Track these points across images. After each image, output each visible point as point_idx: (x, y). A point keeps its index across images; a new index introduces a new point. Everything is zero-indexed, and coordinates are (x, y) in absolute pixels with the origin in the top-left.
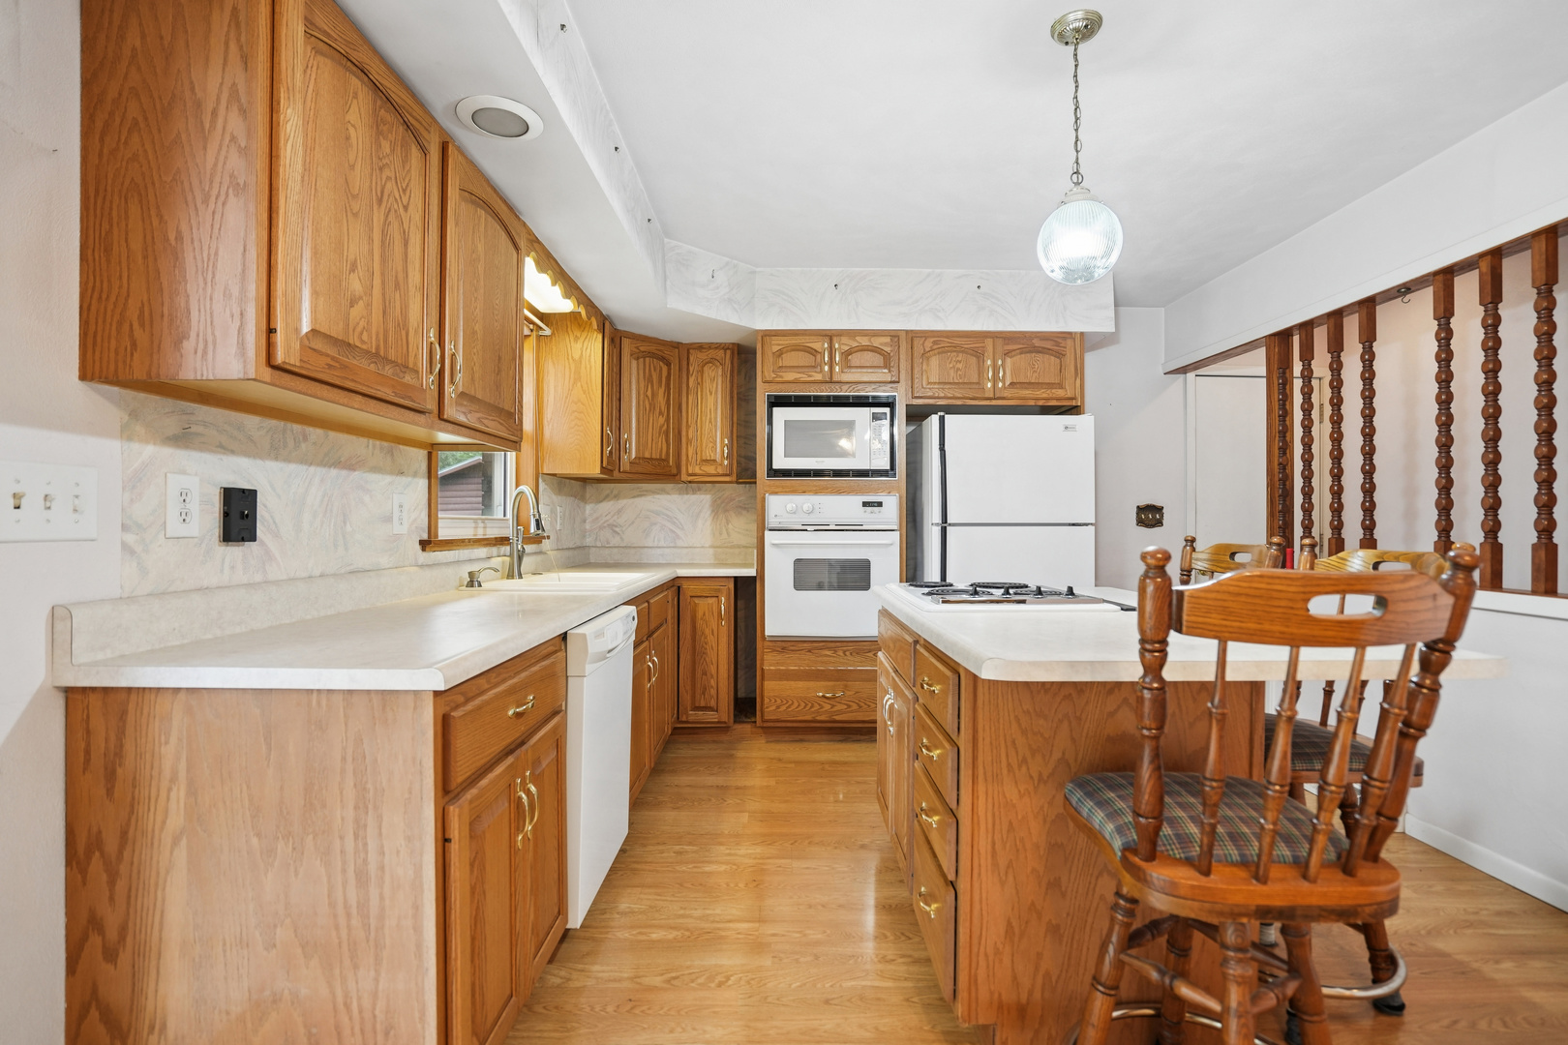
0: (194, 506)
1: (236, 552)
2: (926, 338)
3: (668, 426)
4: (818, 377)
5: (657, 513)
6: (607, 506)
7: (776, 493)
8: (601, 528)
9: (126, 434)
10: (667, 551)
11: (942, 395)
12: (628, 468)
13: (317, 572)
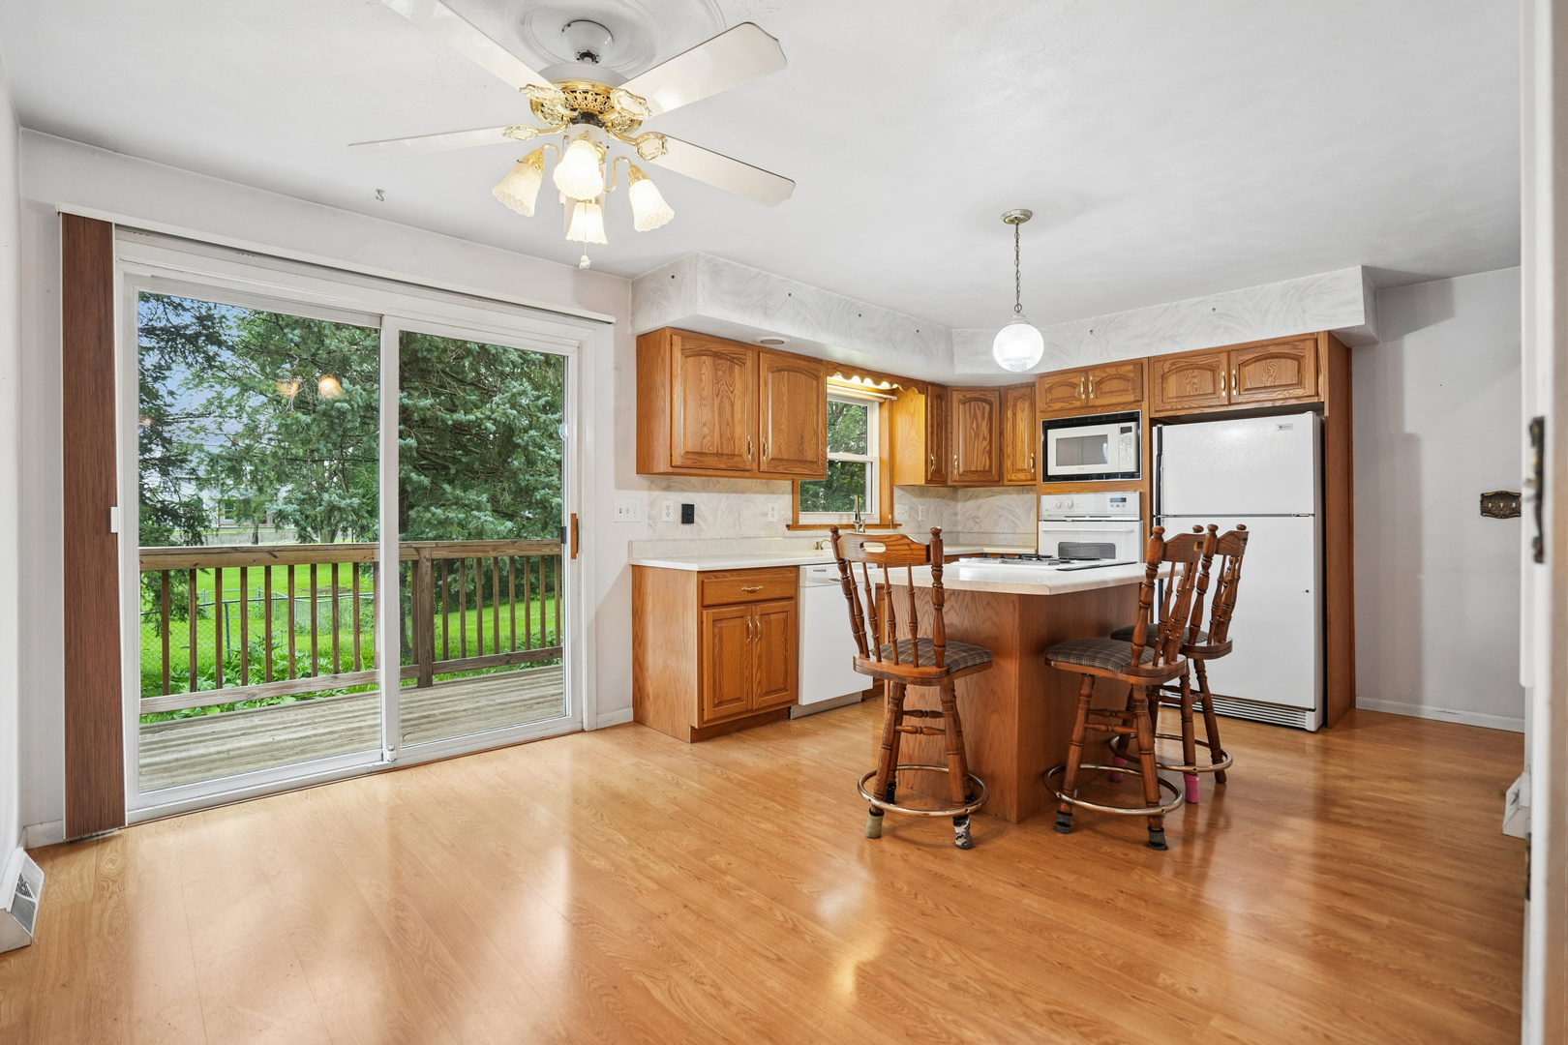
0: (671, 511)
1: (687, 527)
2: (1165, 361)
3: (991, 447)
4: (1078, 404)
5: (1003, 508)
6: (971, 504)
7: (1050, 494)
8: (967, 519)
9: (650, 489)
10: (1008, 536)
11: (1180, 407)
12: (957, 478)
13: (724, 537)
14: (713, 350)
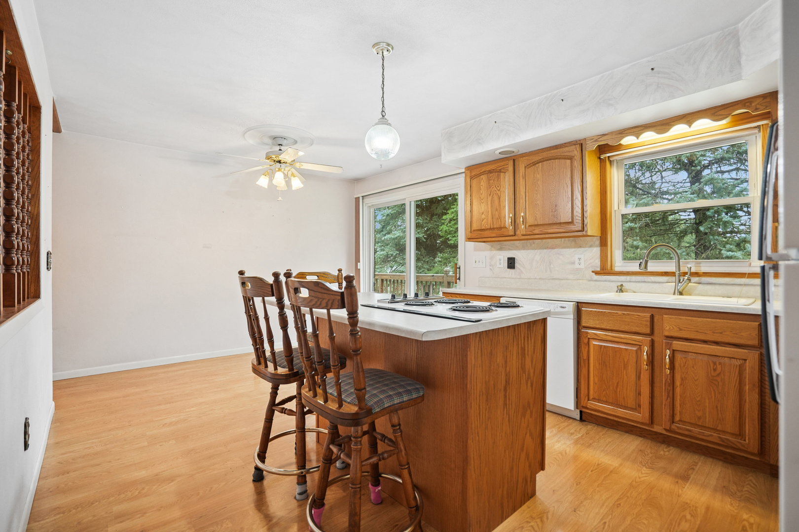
0: (502, 261)
1: (511, 271)
9: (491, 250)
13: (538, 277)
14: (487, 170)
